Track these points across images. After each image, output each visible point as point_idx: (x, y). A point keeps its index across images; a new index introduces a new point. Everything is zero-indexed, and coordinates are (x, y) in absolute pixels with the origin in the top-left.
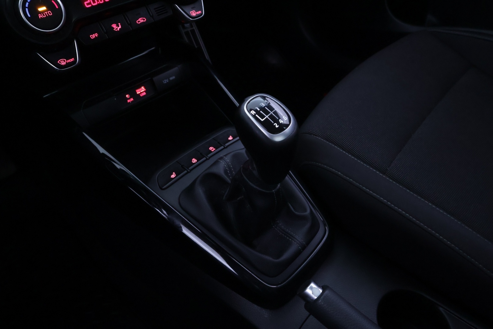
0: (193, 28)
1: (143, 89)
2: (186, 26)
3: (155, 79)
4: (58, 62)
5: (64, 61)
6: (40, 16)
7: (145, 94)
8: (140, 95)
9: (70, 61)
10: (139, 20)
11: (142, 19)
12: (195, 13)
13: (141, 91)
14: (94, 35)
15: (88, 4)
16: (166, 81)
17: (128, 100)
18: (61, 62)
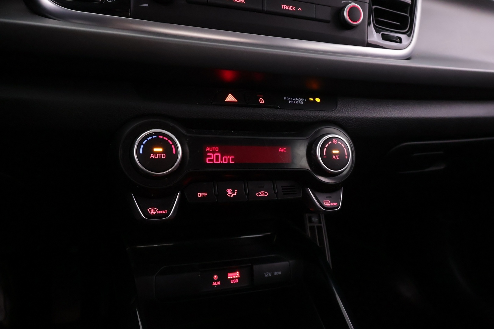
0: (321, 225)
1: (238, 275)
2: (313, 220)
3: (256, 267)
4: (148, 210)
5: (155, 210)
6: (152, 156)
7: (237, 281)
8: (231, 281)
9: (161, 213)
10: (261, 193)
11: (264, 193)
12: (329, 204)
13: (234, 276)
14: (203, 194)
15: (209, 160)
16: (269, 275)
17: (214, 283)
18: (151, 210)
